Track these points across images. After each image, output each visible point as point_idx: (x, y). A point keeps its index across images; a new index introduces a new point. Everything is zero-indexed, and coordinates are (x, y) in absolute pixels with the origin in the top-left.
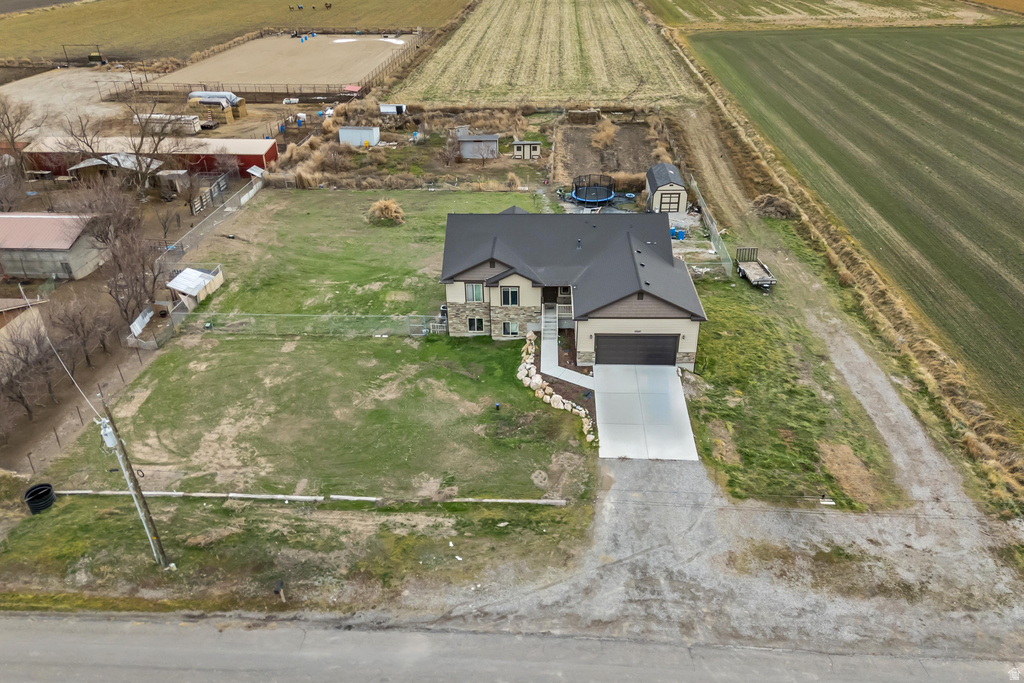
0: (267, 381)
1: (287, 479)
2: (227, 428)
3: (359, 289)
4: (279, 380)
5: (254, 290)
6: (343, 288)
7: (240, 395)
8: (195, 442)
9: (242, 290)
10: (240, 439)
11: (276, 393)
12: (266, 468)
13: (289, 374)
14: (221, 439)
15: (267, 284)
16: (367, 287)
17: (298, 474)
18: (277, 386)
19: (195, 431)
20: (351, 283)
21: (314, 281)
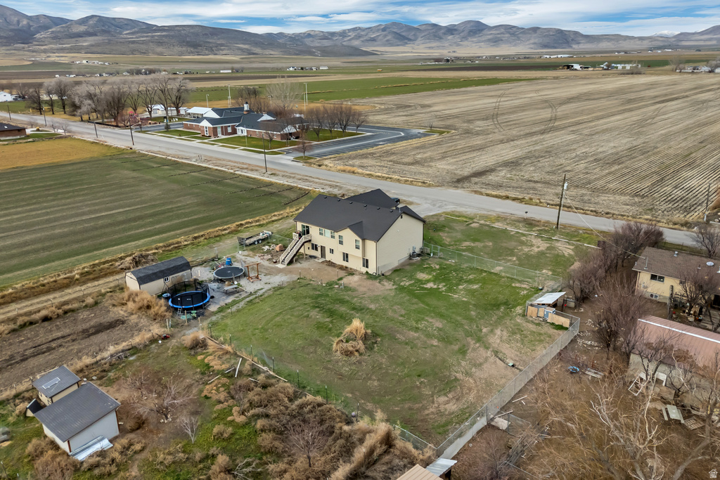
0: (515, 259)
1: (517, 235)
2: (536, 250)
3: (440, 287)
4: (510, 258)
5: (506, 303)
6: (450, 290)
7: (528, 256)
8: (548, 248)
9: (515, 306)
10: (532, 246)
11: (512, 254)
12: (523, 238)
13: (504, 259)
14: (539, 247)
15: (496, 306)
16: (435, 287)
17: (513, 235)
18: (510, 256)
19: (548, 251)
20: (443, 291)
21: (464, 299)
